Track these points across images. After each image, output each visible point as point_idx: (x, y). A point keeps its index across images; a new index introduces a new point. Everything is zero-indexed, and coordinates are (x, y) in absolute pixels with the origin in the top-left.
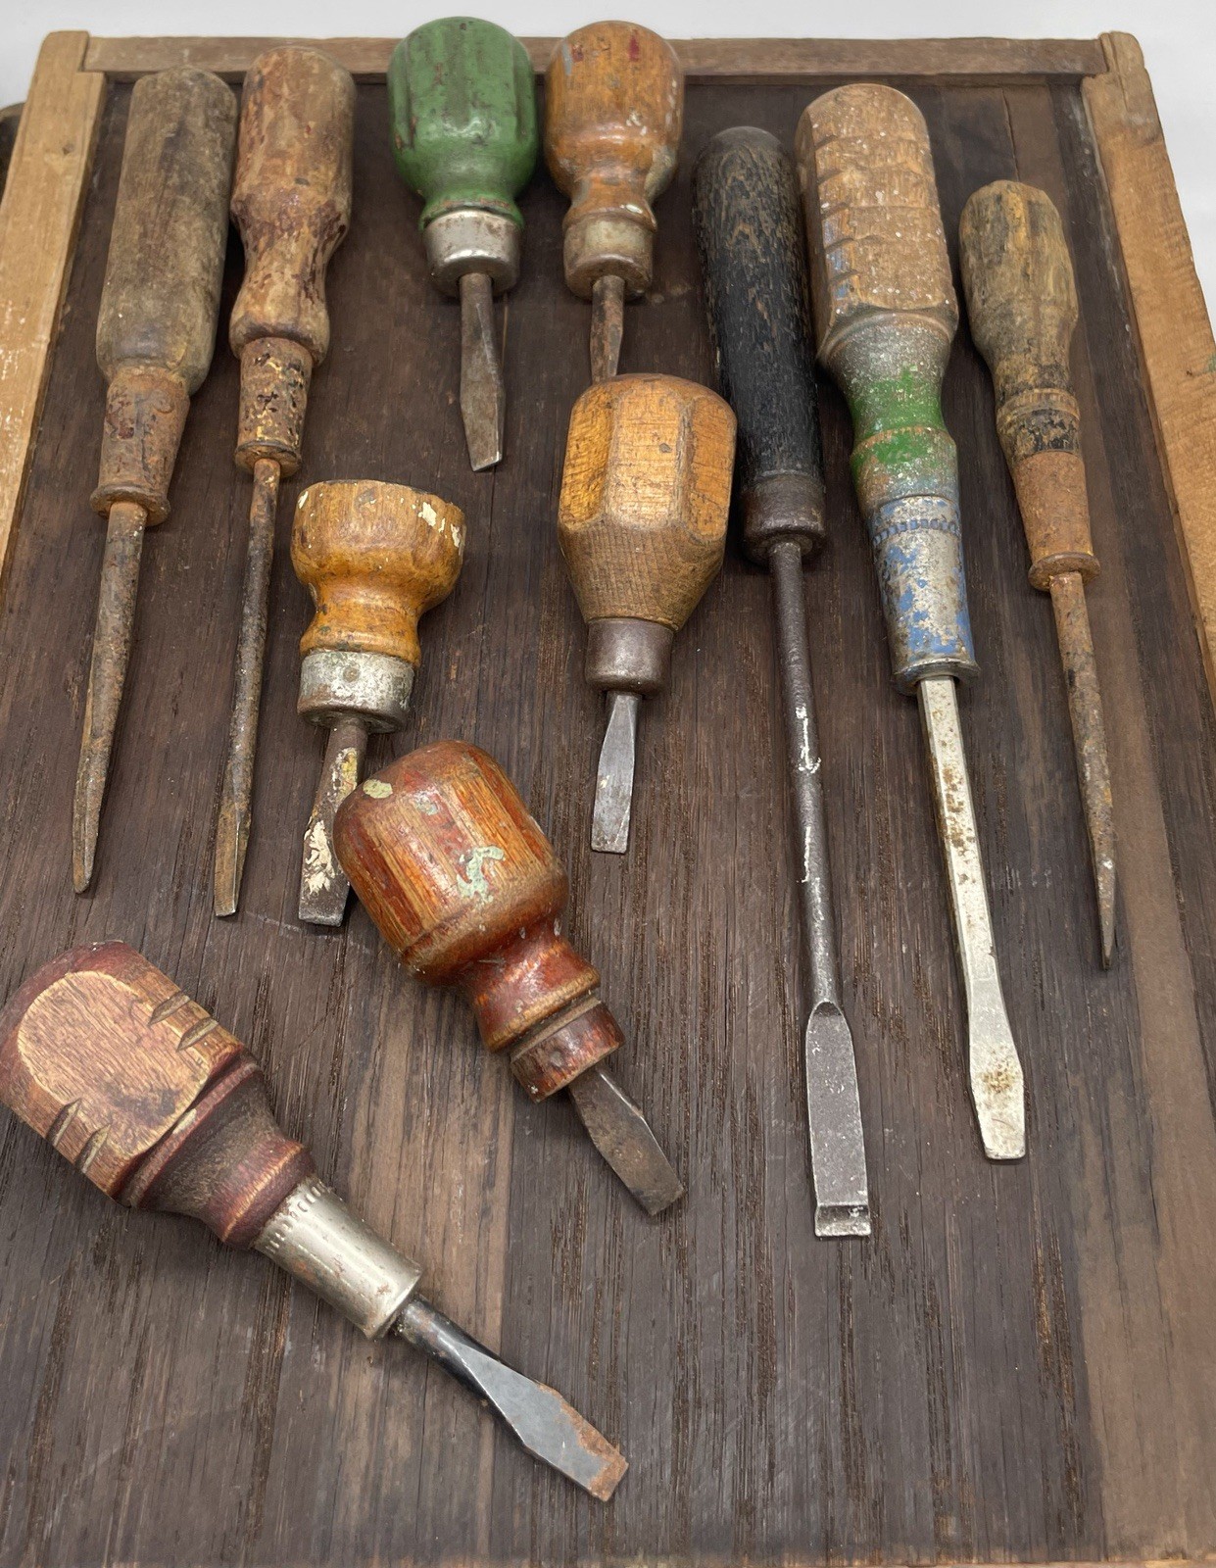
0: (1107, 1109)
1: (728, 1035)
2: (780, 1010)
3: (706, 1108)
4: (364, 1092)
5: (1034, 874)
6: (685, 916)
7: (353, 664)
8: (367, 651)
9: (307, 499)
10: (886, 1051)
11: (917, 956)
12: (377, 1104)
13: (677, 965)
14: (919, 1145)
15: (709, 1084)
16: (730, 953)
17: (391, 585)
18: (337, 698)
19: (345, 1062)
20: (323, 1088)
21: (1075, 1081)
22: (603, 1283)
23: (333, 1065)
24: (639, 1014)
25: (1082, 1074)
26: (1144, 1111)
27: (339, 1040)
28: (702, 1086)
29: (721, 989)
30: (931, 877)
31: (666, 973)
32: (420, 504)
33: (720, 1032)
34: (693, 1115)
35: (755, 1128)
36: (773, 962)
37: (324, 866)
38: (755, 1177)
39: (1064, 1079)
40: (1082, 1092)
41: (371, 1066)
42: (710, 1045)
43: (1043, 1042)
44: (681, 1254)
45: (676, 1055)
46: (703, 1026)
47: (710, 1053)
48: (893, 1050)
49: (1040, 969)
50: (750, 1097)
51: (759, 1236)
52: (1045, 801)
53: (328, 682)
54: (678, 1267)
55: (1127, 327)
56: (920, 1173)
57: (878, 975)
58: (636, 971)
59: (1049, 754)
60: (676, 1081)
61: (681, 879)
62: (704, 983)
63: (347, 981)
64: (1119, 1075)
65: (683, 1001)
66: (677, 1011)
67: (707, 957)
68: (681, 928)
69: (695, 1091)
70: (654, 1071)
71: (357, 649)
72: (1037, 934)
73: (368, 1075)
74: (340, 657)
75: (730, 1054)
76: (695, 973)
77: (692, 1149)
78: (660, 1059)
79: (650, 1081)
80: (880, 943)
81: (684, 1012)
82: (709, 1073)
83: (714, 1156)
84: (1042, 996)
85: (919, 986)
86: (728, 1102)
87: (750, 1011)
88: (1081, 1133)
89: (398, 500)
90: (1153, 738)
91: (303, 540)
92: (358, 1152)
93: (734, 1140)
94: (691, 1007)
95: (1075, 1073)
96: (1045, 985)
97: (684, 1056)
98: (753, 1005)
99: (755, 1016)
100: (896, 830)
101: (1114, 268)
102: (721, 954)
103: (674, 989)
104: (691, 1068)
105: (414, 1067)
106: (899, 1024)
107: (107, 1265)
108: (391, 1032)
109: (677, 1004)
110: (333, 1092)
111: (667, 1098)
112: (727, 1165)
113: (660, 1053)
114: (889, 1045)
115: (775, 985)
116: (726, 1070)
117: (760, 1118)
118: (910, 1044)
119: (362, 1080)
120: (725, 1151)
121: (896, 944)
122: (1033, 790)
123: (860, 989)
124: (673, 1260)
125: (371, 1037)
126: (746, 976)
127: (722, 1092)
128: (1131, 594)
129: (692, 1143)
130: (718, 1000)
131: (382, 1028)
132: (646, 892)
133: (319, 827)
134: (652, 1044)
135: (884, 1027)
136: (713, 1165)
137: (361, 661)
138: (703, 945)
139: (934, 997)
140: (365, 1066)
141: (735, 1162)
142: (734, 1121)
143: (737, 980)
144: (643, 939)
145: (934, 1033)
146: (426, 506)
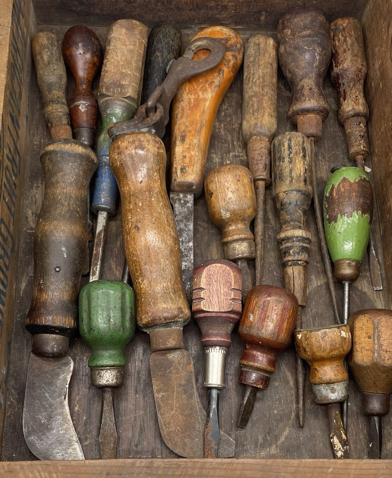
7: (333, 388)
8: (336, 383)
9: (302, 336)
17: (337, 359)
18: (331, 400)
32: (340, 333)
37: (340, 449)
53: (327, 395)
71: (333, 383)
74: (328, 387)
89: (334, 334)
91: (305, 351)
133: (335, 437)
137: (335, 386)
146: (342, 332)
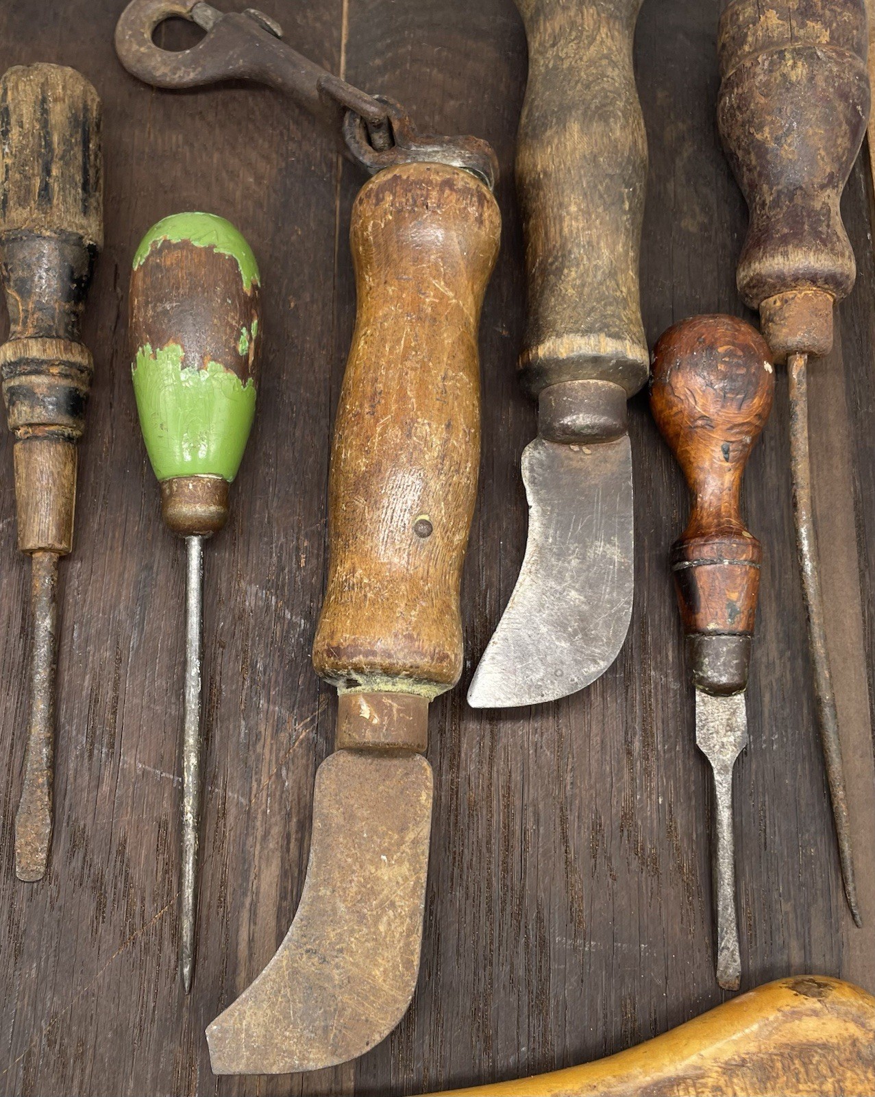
0: (809, 929)
1: (523, 871)
2: (563, 849)
3: (506, 927)
4: (245, 915)
5: (764, 738)
6: (490, 773)
10: (644, 883)
11: (670, 805)
12: (255, 924)
13: (484, 813)
14: (666, 958)
15: (508, 908)
16: (525, 802)
19: (230, 890)
20: (214, 910)
21: (787, 907)
22: (429, 1062)
23: (221, 892)
24: (455, 853)
25: (793, 902)
26: (837, 931)
27: (224, 872)
28: (503, 910)
29: (518, 833)
30: (683, 740)
31: (475, 819)
33: (517, 867)
34: (496, 934)
35: (543, 943)
36: (558, 811)
38: (544, 981)
39: (778, 906)
40: (791, 916)
41: (249, 894)
42: (509, 878)
43: (764, 878)
44: (487, 1039)
45: (484, 885)
46: (504, 863)
47: (509, 884)
48: (649, 883)
49: (765, 817)
50: (539, 919)
51: (545, 1027)
52: (777, 676)
54: (485, 1050)
55: (869, 235)
56: (667, 978)
57: (640, 823)
58: (452, 817)
59: (781, 635)
60: (484, 906)
61: (487, 741)
62: (505, 828)
63: (228, 825)
64: (820, 901)
65: (488, 842)
66: (484, 850)
67: (507, 806)
68: (486, 783)
69: (497, 915)
70: (467, 898)
72: (764, 788)
73: (248, 901)
75: (524, 885)
76: (498, 819)
77: (495, 960)
78: (471, 890)
79: (463, 907)
80: (642, 795)
81: (489, 850)
82: (508, 901)
83: (512, 964)
84: (765, 839)
85: (670, 831)
86: (522, 923)
87: (541, 850)
88: (789, 948)
90: (864, 621)
92: (242, 962)
93: (527, 953)
94: (494, 847)
95: (788, 900)
96: (768, 830)
97: (489, 886)
98: (543, 846)
99: (545, 854)
100: (657, 700)
101: (861, 176)
102: (518, 803)
103: (482, 832)
104: (495, 896)
105: (283, 895)
106: (655, 861)
107: (57, 1047)
108: (263, 866)
109: (484, 844)
110: (221, 914)
111: (477, 921)
112: (521, 972)
113: (471, 884)
114: (646, 878)
115: (559, 829)
116: (522, 898)
117: (547, 935)
118: (663, 877)
119: (243, 904)
120: (520, 961)
121: (654, 797)
122: (767, 667)
123: (626, 833)
124: (480, 1046)
125: (248, 870)
126: (537, 822)
127: (518, 915)
128: (855, 491)
129: (495, 955)
130: (516, 843)
131: (257, 863)
132: (459, 752)
134: (465, 877)
135: (643, 864)
136: (511, 972)
138: (504, 796)
139: (682, 840)
140: (245, 894)
141: (528, 970)
142: (527, 938)
143: (530, 825)
144: (457, 792)
145: (680, 867)
